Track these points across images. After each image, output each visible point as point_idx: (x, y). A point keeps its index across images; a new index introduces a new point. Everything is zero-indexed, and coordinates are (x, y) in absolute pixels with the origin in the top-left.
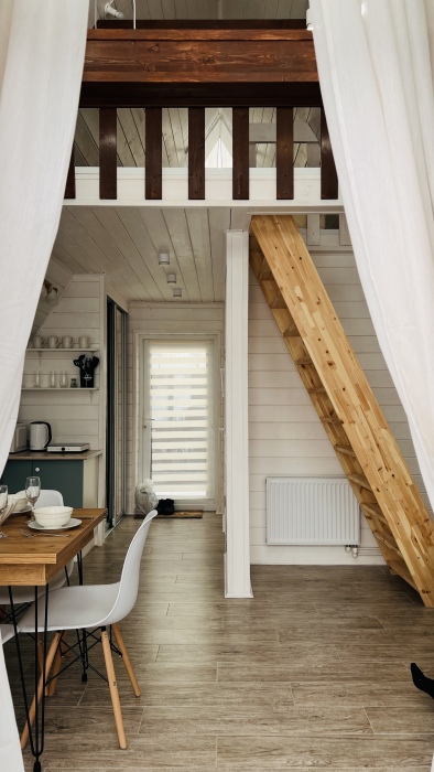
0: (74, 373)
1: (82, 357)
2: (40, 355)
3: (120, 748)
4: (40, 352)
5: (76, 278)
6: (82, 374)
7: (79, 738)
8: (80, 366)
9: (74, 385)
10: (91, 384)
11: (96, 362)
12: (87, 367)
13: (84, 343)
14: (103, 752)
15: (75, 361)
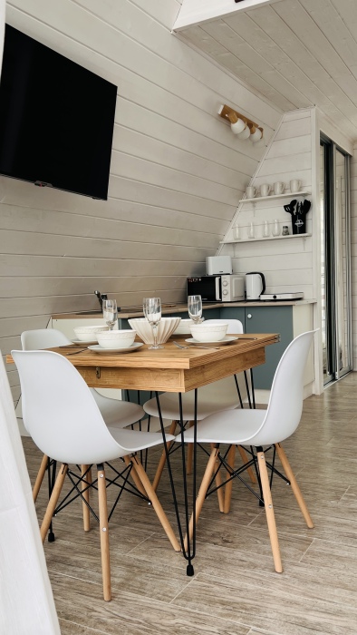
0: (286, 219)
1: (294, 202)
2: (254, 206)
3: (275, 571)
4: (253, 202)
5: (287, 117)
6: (294, 220)
7: (239, 554)
8: (291, 212)
9: (287, 233)
10: (303, 230)
11: (307, 206)
12: (299, 212)
13: (295, 187)
14: (257, 571)
15: (285, 207)
